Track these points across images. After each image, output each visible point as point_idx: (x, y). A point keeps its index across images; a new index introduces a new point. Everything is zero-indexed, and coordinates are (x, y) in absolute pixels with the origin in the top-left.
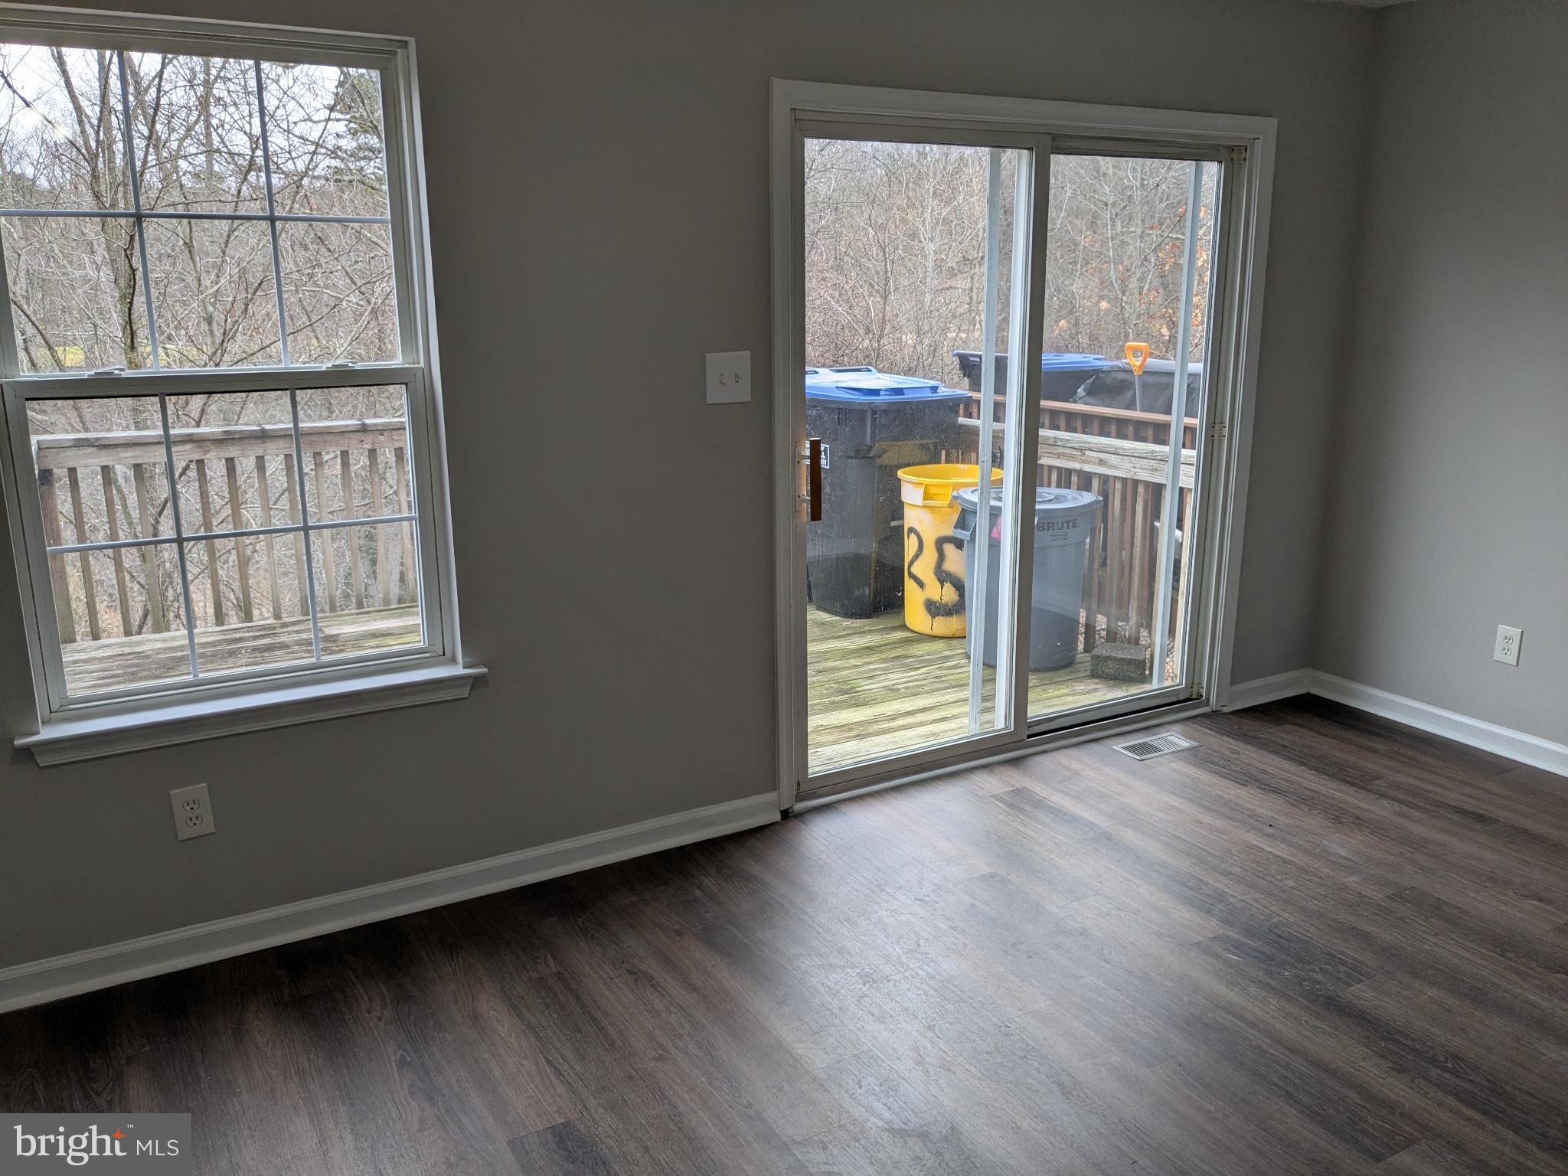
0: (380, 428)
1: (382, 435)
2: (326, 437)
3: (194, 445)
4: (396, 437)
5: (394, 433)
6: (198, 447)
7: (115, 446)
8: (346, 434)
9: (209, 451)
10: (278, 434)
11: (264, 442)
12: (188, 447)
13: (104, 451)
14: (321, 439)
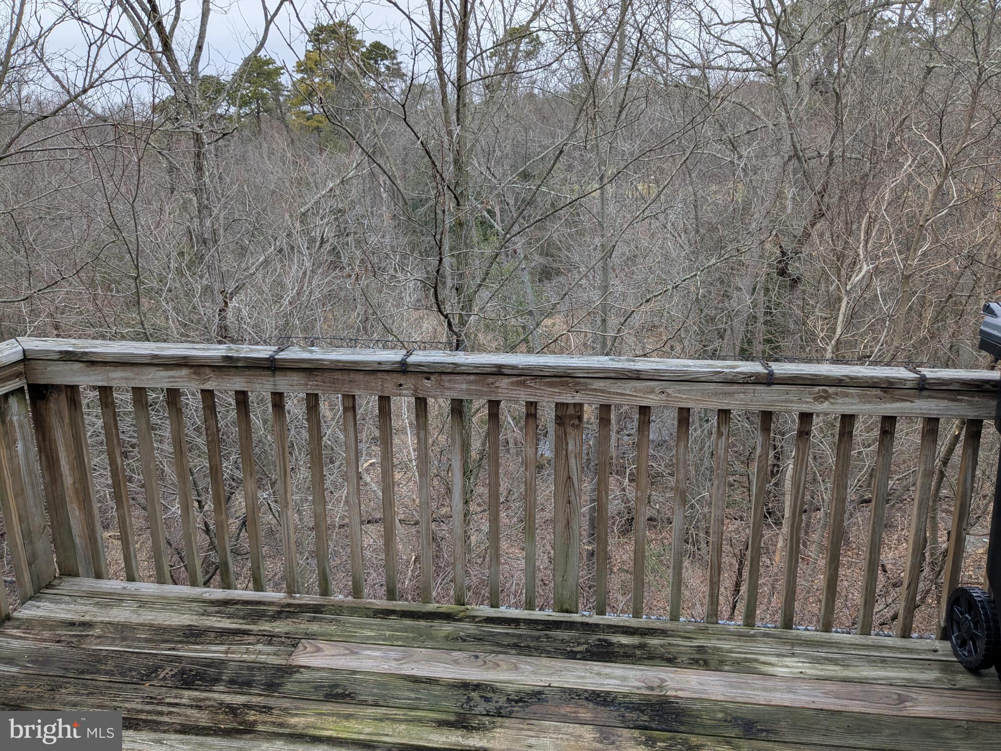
0: (425, 369)
1: (428, 379)
2: (352, 375)
3: (191, 370)
4: (447, 384)
5: (444, 377)
6: (195, 373)
7: (105, 363)
8: (379, 374)
9: (208, 380)
10: (288, 365)
11: (274, 376)
12: (184, 372)
13: (93, 368)
14: (346, 378)
